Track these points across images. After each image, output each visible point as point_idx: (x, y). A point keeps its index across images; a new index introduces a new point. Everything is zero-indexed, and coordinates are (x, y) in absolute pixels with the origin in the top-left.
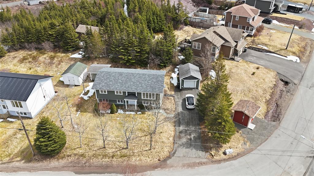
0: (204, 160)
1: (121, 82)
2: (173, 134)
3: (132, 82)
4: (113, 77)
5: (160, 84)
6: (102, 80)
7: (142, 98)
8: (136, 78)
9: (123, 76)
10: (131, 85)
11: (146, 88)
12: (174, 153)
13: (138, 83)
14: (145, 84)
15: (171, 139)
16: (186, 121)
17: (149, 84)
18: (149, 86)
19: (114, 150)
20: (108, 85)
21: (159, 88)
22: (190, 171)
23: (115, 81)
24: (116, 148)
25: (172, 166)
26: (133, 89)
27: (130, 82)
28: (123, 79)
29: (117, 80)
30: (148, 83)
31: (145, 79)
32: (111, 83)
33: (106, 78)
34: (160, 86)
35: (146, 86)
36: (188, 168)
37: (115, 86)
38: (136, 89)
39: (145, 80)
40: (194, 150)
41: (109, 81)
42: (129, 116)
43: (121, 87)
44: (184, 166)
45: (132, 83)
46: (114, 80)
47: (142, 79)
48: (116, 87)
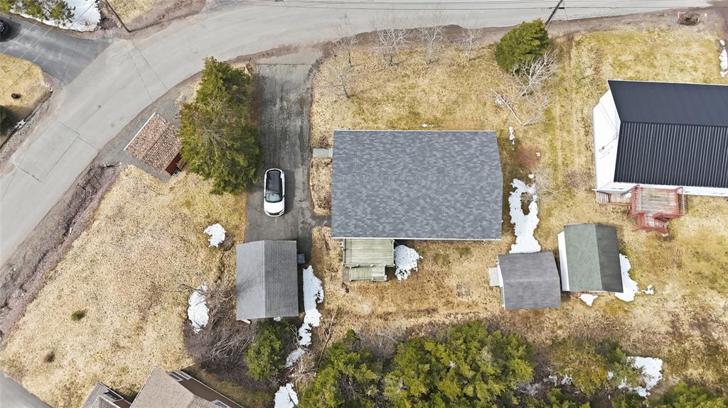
0: (262, 60)
1: (435, 153)
3: (407, 154)
4: (458, 163)
5: (341, 152)
6: (481, 154)
8: (402, 164)
9: (435, 168)
10: (409, 146)
11: (372, 140)
12: (311, 71)
13: (393, 150)
14: (377, 150)
15: (317, 96)
17: (368, 151)
18: (367, 146)
19: (412, 61)
20: (463, 143)
21: (344, 142)
22: (287, 41)
23: (448, 153)
24: (409, 65)
25: (315, 46)
26: (401, 135)
27: (414, 153)
28: (432, 160)
29: (447, 157)
30: (370, 154)
31: (378, 163)
32: (458, 148)
33: (475, 160)
34: (341, 147)
35: (374, 146)
36: (290, 46)
37: (445, 141)
38: (395, 136)
39: (377, 160)
40: (278, 77)
41: (466, 153)
43: (431, 141)
44: (296, 49)
45: (408, 150)
46: (453, 156)
47: (389, 162)
48: (441, 140)
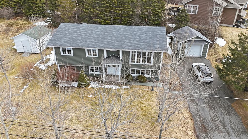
1: (96, 36)
2: (191, 125)
3: (115, 36)
4: (83, 31)
5: (160, 39)
6: (66, 34)
7: (130, 62)
8: (119, 32)
9: (99, 29)
10: (112, 40)
11: (138, 44)
13: (124, 38)
14: (135, 39)
16: (206, 101)
17: (142, 39)
18: (142, 41)
20: (73, 40)
21: (159, 44)
23: (86, 35)
26: (116, 47)
27: (110, 37)
29: (90, 34)
30: (141, 37)
31: (135, 33)
32: (80, 38)
33: (71, 32)
34: (161, 41)
35: (137, 41)
37: (86, 42)
38: (121, 46)
39: (135, 34)
41: (76, 35)
42: (108, 91)
43: (96, 42)
45: (114, 38)
46: (84, 34)
47: (129, 33)
48: (88, 43)
